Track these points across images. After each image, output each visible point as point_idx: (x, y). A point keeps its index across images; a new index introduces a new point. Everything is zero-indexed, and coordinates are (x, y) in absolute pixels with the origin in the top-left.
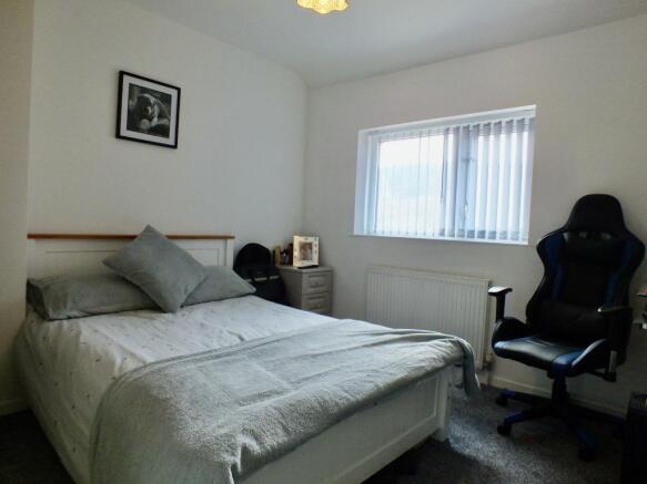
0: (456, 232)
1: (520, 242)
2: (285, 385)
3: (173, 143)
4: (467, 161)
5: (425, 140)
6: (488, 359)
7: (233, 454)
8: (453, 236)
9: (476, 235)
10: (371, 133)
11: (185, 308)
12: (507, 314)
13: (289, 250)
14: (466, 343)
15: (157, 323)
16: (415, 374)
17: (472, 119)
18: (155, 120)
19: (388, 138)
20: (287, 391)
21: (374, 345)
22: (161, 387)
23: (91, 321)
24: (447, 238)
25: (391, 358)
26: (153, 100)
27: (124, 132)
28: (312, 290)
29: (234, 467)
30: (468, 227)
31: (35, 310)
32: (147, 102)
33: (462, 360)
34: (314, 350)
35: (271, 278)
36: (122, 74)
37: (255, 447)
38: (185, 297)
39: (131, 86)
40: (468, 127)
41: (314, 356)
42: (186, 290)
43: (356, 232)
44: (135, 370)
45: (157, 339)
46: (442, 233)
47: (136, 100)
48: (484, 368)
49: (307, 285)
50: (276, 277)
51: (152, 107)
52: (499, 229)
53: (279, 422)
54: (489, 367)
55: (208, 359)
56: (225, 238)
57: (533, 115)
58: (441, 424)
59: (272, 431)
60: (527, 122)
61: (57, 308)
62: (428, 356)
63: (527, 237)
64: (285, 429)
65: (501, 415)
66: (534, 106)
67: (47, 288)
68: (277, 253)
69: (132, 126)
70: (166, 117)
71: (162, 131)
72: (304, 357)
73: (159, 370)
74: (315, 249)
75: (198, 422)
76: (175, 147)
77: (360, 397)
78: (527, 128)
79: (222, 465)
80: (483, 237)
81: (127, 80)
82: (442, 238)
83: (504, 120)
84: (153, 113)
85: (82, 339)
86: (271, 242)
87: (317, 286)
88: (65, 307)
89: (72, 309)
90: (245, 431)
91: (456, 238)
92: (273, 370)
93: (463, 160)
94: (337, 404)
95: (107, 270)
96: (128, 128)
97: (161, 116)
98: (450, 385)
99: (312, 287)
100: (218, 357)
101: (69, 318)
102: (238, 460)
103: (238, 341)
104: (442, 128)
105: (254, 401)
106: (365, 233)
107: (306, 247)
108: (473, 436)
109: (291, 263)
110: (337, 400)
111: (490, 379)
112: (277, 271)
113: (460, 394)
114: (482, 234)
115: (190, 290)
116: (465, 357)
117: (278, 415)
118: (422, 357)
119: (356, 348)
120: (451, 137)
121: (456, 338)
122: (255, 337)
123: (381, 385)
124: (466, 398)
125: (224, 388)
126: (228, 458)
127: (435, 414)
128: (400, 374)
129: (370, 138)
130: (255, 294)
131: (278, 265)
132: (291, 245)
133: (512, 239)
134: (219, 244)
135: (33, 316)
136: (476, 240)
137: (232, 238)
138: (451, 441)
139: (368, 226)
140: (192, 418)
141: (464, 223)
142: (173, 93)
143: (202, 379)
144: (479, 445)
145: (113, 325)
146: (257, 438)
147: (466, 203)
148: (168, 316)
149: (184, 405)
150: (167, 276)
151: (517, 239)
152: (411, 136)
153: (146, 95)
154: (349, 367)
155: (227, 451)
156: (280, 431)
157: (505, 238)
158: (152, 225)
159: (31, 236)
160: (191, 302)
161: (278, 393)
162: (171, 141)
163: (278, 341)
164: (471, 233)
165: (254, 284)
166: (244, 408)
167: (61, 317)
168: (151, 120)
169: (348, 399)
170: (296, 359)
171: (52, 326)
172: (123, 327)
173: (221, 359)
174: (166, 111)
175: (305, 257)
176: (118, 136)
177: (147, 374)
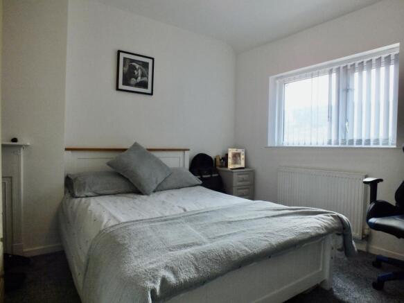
0: (340, 142)
1: (390, 146)
2: (205, 239)
3: (150, 92)
4: (347, 90)
5: (315, 79)
6: (366, 232)
7: (154, 282)
8: (338, 144)
9: (355, 143)
10: (277, 78)
11: (157, 193)
12: (380, 197)
13: (225, 158)
14: (344, 217)
15: (136, 201)
16: (301, 237)
17: (349, 61)
18: (139, 78)
19: (290, 81)
20: (205, 243)
21: (274, 216)
22: (123, 237)
23: (98, 199)
24: (333, 146)
25: (285, 226)
26: (137, 66)
27: (121, 86)
28: (240, 183)
29: (153, 291)
30: (349, 137)
31: (69, 192)
32: (134, 68)
33: (342, 229)
34: (230, 218)
35: (213, 175)
36: (119, 52)
37: (172, 279)
38: (155, 186)
39: (125, 59)
40: (346, 66)
41: (230, 222)
42: (157, 181)
43: (269, 145)
44: (112, 226)
45: (133, 210)
46: (330, 142)
47: (127, 66)
48: (363, 238)
49: (236, 180)
50: (216, 175)
51: (137, 71)
52: (373, 137)
53: (193, 264)
54: (366, 238)
55: (158, 221)
56: (184, 150)
57: (397, 52)
58: (326, 277)
59: (187, 269)
60: (393, 57)
61: (80, 191)
62: (313, 225)
63: (395, 142)
64: (197, 269)
65: (376, 274)
66: (398, 45)
67: (76, 179)
68: (218, 160)
69: (126, 82)
70: (146, 76)
71: (144, 85)
72: (222, 223)
73: (126, 227)
74: (243, 157)
75: (138, 259)
76: (152, 94)
77: (256, 251)
78: (392, 62)
79: (144, 289)
80: (361, 144)
81: (122, 55)
82: (330, 146)
83: (374, 58)
84: (138, 74)
85: (89, 208)
86: (213, 153)
87: (243, 180)
88: (84, 190)
89: (88, 191)
90: (166, 267)
91: (340, 145)
92: (199, 230)
93: (344, 90)
94: (238, 254)
95: (109, 169)
96: (123, 84)
97: (143, 76)
98: (333, 249)
99: (241, 181)
100: (165, 220)
101: (87, 197)
102: (158, 288)
103: (183, 211)
104: (328, 69)
105: (180, 248)
106: (276, 145)
107: (236, 156)
108: (352, 288)
109: (226, 165)
110: (238, 251)
111: (368, 248)
112: (217, 171)
113: (341, 255)
114: (360, 142)
115: (160, 181)
116: (344, 228)
117: (193, 259)
118: (308, 225)
119: (261, 218)
120: (334, 75)
121: (336, 214)
122: (193, 209)
123: (274, 243)
124: (346, 259)
125: (162, 239)
126: (150, 285)
127: (321, 269)
128: (289, 236)
129: (277, 82)
130: (201, 185)
131: (218, 168)
132: (227, 155)
133: (383, 144)
134: (180, 154)
135: (68, 195)
136: (355, 146)
137: (188, 150)
138: (335, 290)
139: (278, 140)
140: (136, 257)
141: (345, 134)
142: (150, 61)
143: (150, 233)
144: (357, 295)
145: (110, 201)
146: (175, 273)
147: (346, 120)
148: (145, 197)
149: (133, 248)
150: (145, 173)
151: (387, 144)
152: (306, 77)
153: (133, 64)
154: (252, 230)
155: (151, 280)
156: (193, 270)
157: (378, 144)
158: (138, 142)
159: (67, 149)
160: (159, 189)
161: (198, 244)
162: (149, 91)
163: (207, 212)
164: (351, 142)
165: (201, 179)
166: (172, 252)
167: (82, 196)
168: (136, 79)
169: (247, 252)
170: (216, 224)
171: (76, 201)
172: (115, 202)
173: (167, 222)
174: (146, 72)
175: (235, 162)
176: (118, 89)
177: (118, 229)
